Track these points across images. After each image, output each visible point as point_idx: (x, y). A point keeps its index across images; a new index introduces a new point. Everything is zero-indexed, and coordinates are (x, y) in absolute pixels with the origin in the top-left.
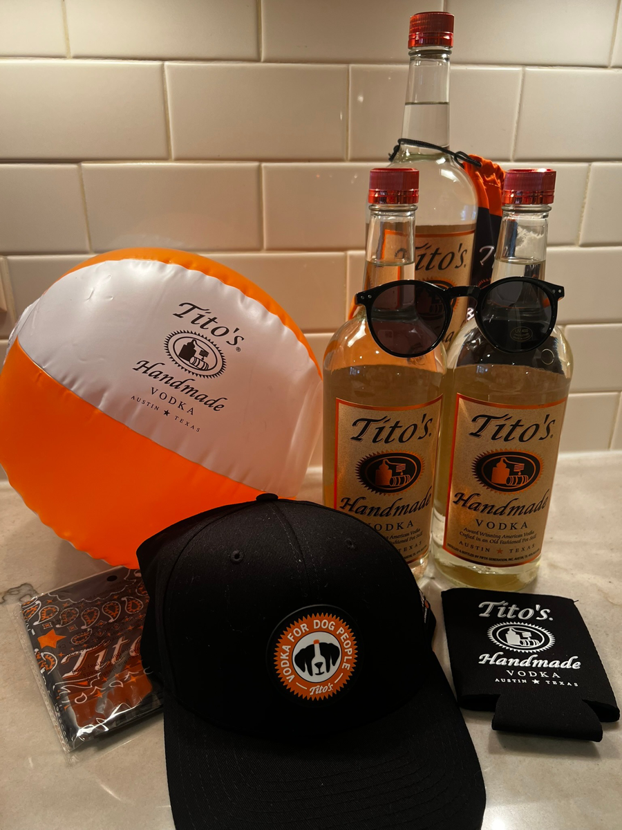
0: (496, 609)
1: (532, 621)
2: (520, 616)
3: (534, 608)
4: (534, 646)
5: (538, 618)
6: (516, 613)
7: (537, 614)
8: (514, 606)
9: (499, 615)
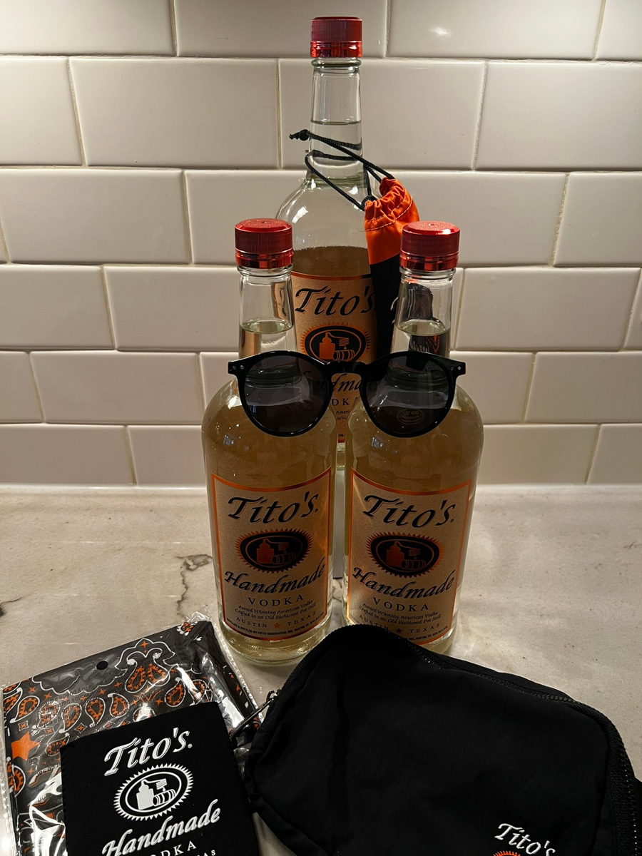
0: (126, 755)
1: (170, 758)
2: (155, 756)
3: (170, 735)
4: (170, 800)
5: (176, 750)
6: (150, 750)
7: (175, 743)
8: (148, 740)
9: (130, 765)
